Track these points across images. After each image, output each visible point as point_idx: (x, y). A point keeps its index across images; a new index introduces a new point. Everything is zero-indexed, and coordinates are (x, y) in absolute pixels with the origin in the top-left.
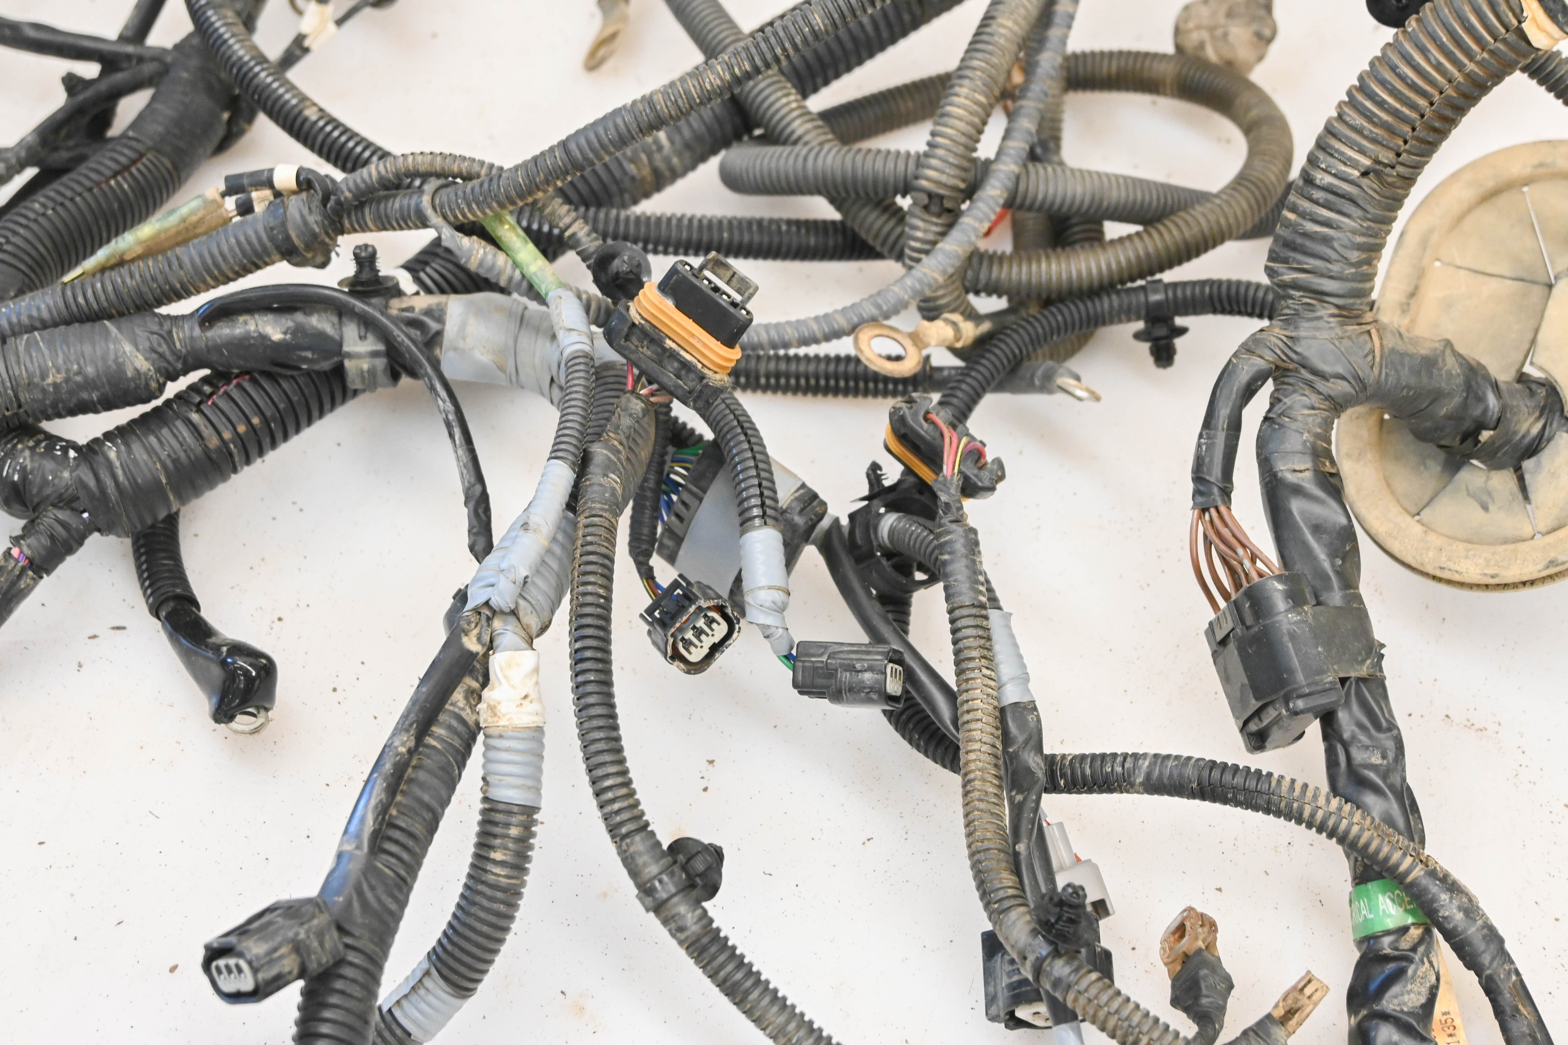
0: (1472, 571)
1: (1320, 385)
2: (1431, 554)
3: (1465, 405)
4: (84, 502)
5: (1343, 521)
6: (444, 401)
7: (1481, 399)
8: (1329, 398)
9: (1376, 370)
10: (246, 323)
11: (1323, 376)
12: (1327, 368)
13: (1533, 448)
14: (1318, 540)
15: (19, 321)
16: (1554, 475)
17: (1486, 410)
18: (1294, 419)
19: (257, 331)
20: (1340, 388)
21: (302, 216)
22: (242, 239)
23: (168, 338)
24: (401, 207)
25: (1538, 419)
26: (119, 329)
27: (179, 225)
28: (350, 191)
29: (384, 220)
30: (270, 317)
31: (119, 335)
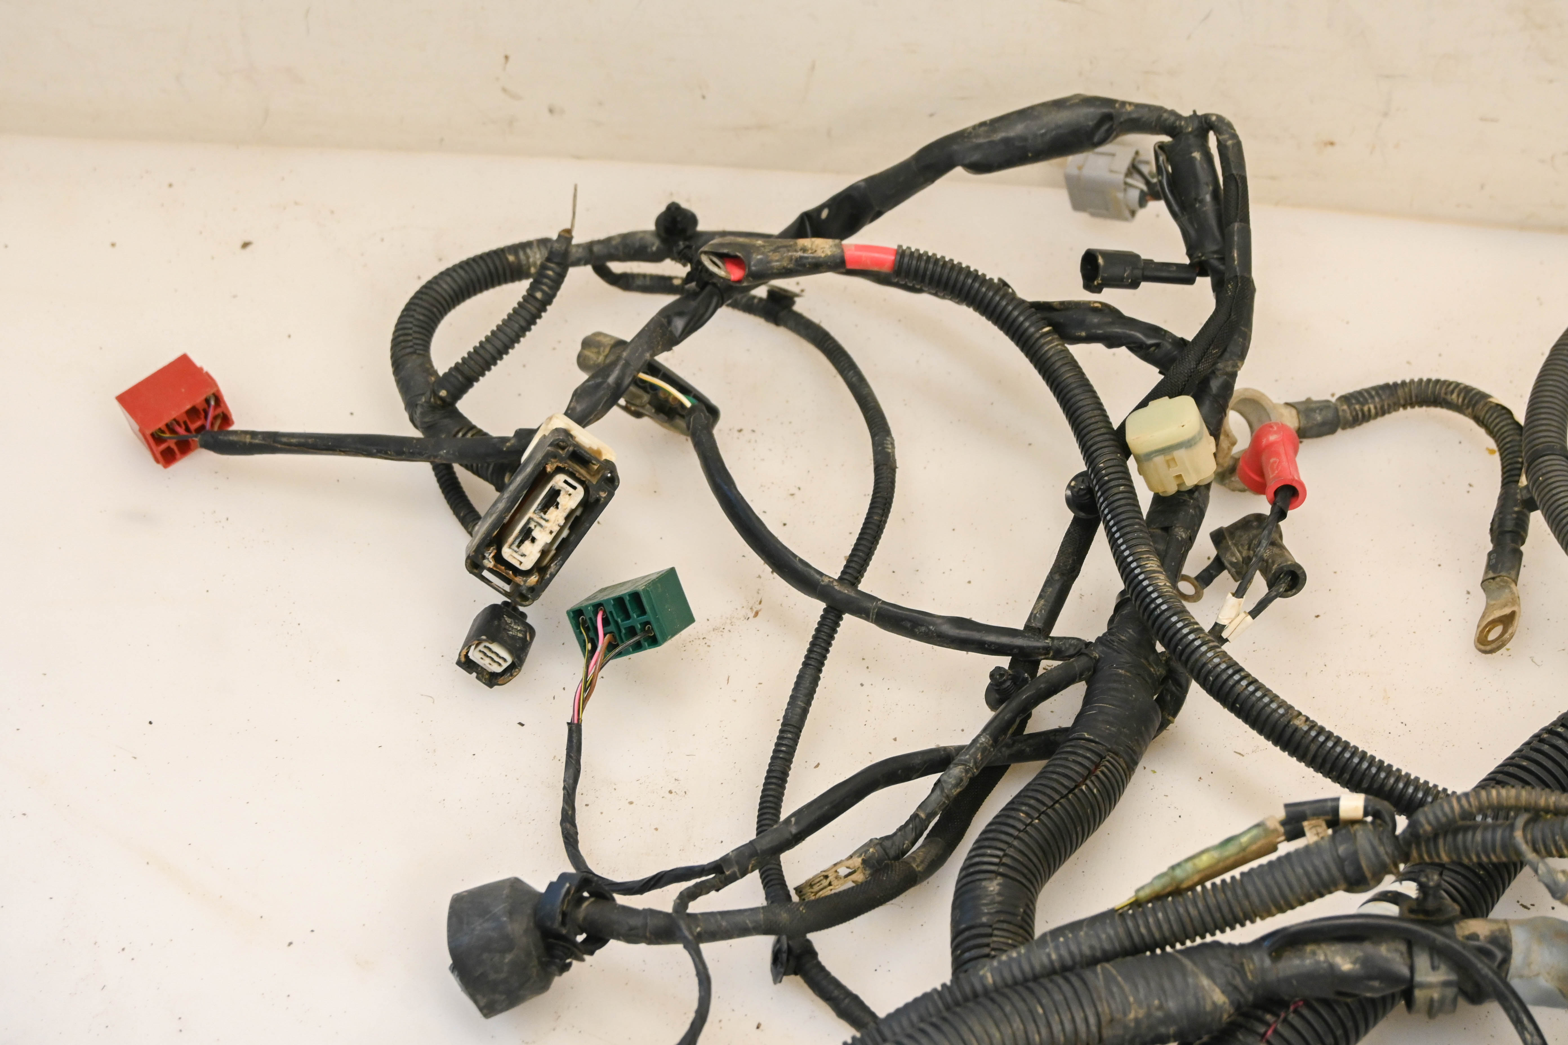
6: (1532, 1035)
10: (1314, 953)
15: (1080, 951)
19: (1326, 961)
21: (1374, 848)
22: (1310, 869)
23: (1240, 970)
24: (1484, 841)
26: (1195, 963)
27: (1238, 853)
28: (1429, 823)
29: (1462, 851)
30: (1338, 947)
31: (1196, 970)
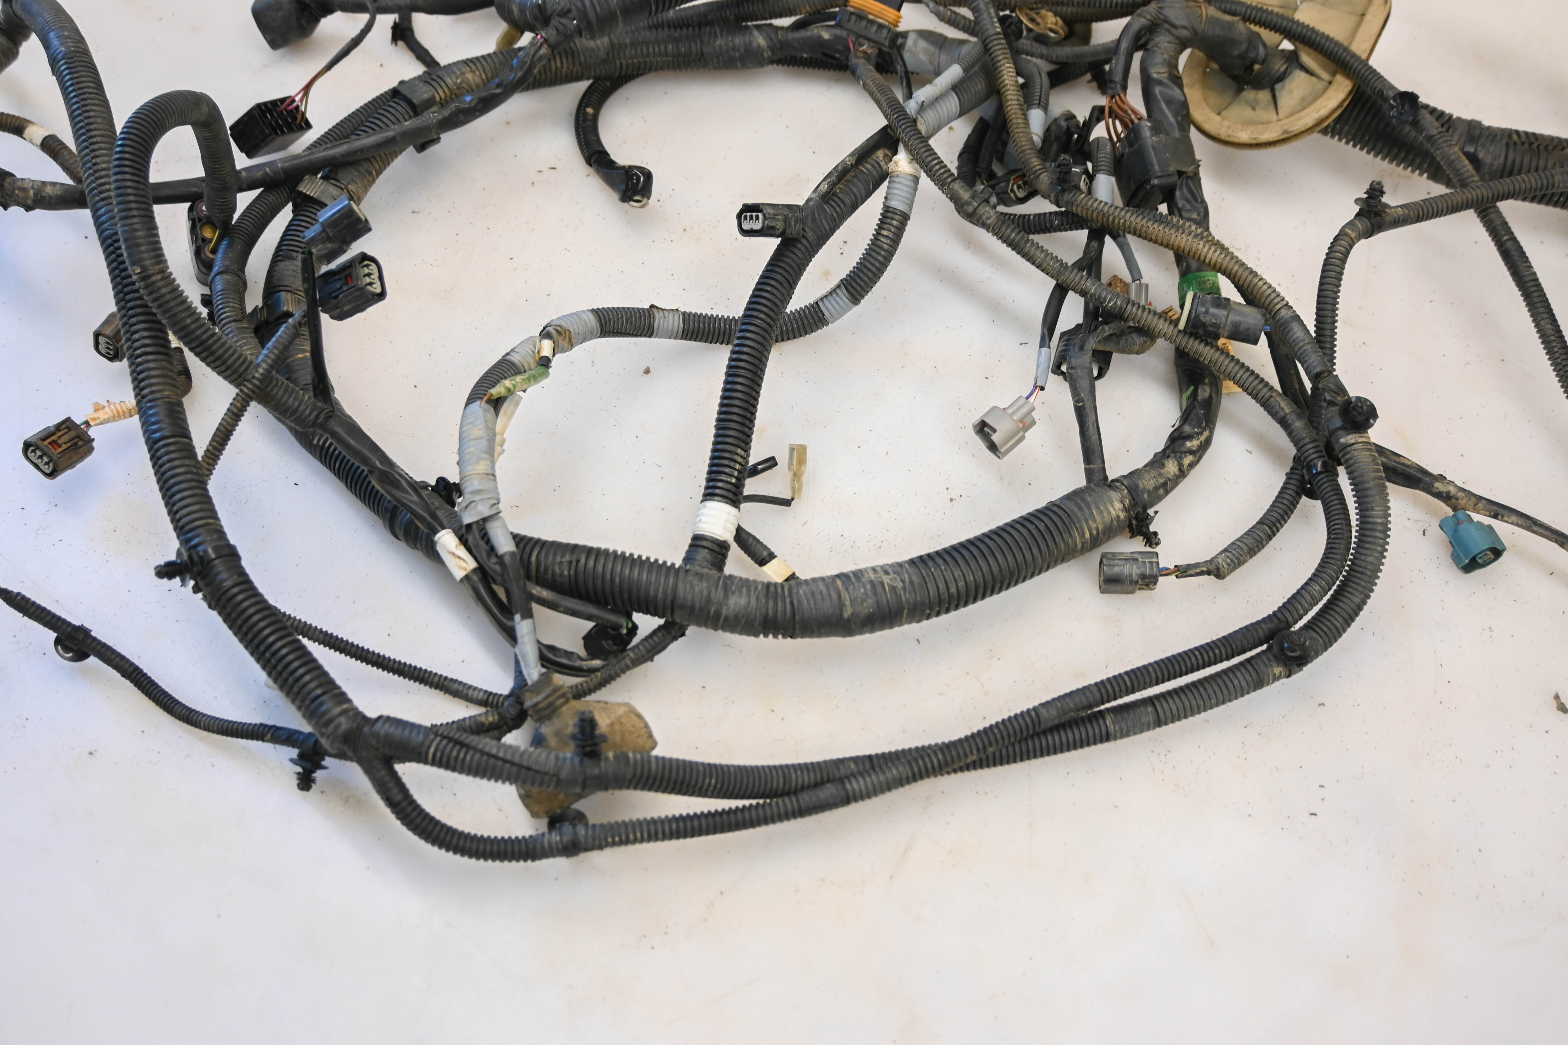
0: (1244, 136)
1: (1174, 31)
2: (1224, 129)
3: (1247, 50)
4: (574, 13)
5: (1182, 98)
7: (1256, 48)
8: (1178, 38)
9: (1203, 25)
11: (1175, 27)
12: (1178, 22)
13: (1281, 78)
14: (1169, 108)
16: (1290, 91)
17: (1258, 54)
18: (1159, 48)
20: (1184, 33)
25: (1284, 63)
